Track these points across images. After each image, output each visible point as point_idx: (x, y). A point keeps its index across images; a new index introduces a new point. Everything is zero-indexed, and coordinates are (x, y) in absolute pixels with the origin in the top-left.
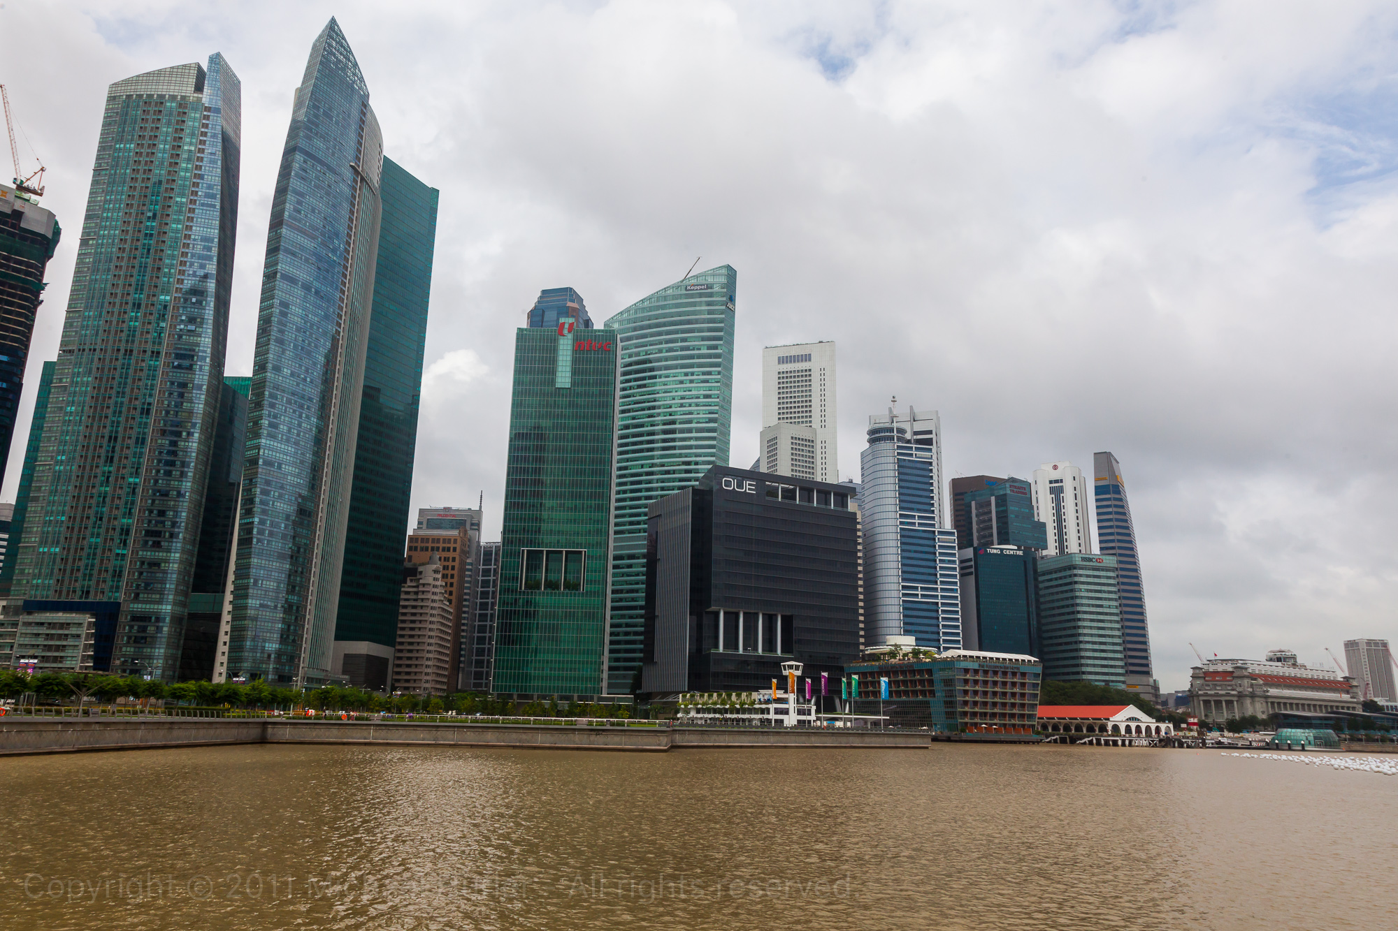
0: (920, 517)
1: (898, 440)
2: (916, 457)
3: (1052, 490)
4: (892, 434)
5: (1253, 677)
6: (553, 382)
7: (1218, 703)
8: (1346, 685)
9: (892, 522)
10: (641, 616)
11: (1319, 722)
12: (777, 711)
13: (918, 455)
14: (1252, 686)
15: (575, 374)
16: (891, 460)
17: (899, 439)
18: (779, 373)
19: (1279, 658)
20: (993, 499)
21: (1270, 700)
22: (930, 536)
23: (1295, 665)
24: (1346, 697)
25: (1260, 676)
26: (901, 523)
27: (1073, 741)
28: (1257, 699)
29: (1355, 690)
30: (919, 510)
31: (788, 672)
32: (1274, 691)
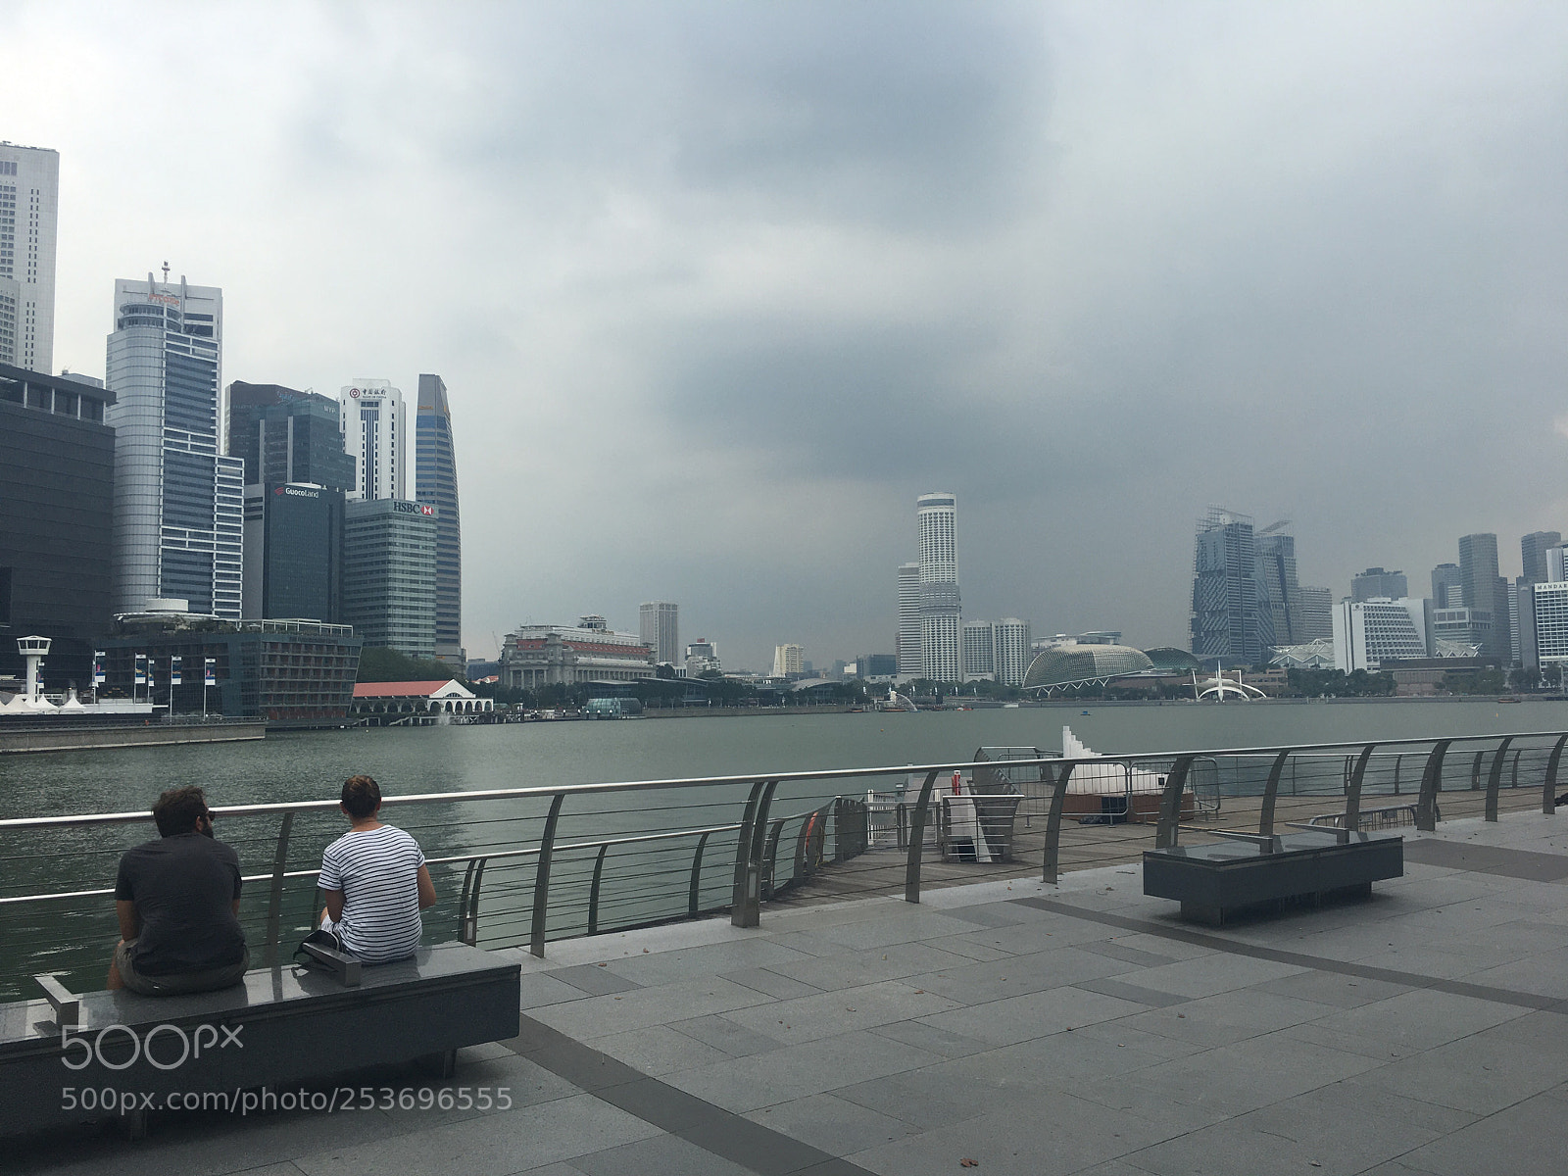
0: (194, 438)
1: (168, 326)
2: (194, 353)
4: (160, 316)
5: (566, 644)
7: (528, 672)
8: (643, 651)
9: (153, 441)
11: (622, 690)
13: (196, 352)
14: (563, 654)
16: (157, 352)
17: (170, 325)
19: (590, 625)
20: (291, 419)
21: (579, 668)
22: (208, 464)
23: (603, 631)
24: (645, 663)
25: (571, 643)
26: (167, 443)
27: (385, 724)
28: (566, 668)
29: (652, 655)
30: (194, 428)
31: (29, 651)
32: (582, 659)
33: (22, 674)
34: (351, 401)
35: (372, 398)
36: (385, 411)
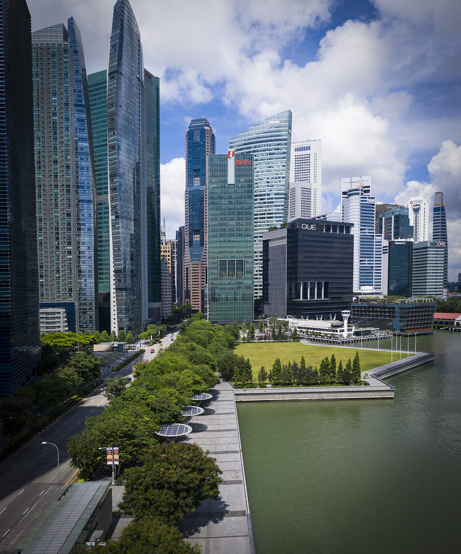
0: (368, 229)
1: (361, 194)
2: (368, 202)
3: (414, 210)
4: (359, 192)
6: (226, 181)
9: (358, 233)
15: (236, 177)
16: (358, 204)
18: (295, 156)
20: (393, 217)
22: (372, 237)
34: (410, 205)
35: (417, 203)
36: (422, 207)
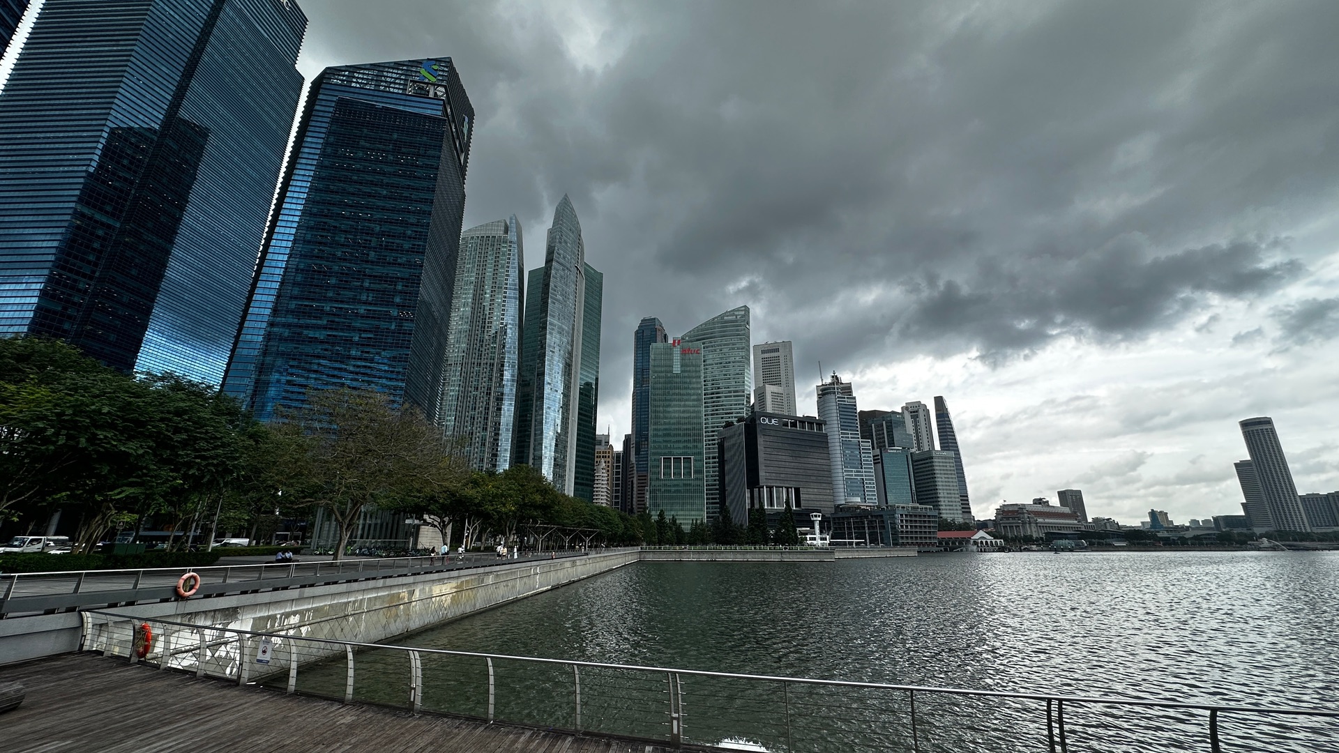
0: (851, 434)
1: (838, 394)
3: (912, 417)
4: (834, 391)
5: (1029, 512)
6: (671, 370)
7: (1011, 527)
8: (1073, 516)
9: (837, 436)
10: (717, 489)
11: (1071, 536)
12: (811, 539)
13: (847, 401)
14: (1028, 517)
15: (683, 366)
16: (835, 404)
18: (762, 359)
19: (1038, 501)
20: (884, 422)
21: (1039, 525)
22: (857, 443)
23: (1048, 505)
24: (1076, 522)
25: (1032, 512)
26: (843, 437)
27: (952, 550)
28: (1034, 525)
29: (1079, 518)
30: (851, 430)
31: (815, 519)
32: (1040, 520)
33: (813, 527)
34: (906, 412)
35: (915, 409)
36: (921, 413)
